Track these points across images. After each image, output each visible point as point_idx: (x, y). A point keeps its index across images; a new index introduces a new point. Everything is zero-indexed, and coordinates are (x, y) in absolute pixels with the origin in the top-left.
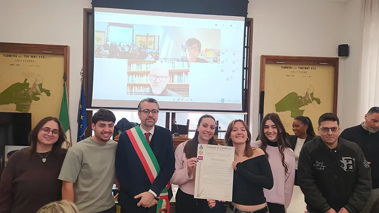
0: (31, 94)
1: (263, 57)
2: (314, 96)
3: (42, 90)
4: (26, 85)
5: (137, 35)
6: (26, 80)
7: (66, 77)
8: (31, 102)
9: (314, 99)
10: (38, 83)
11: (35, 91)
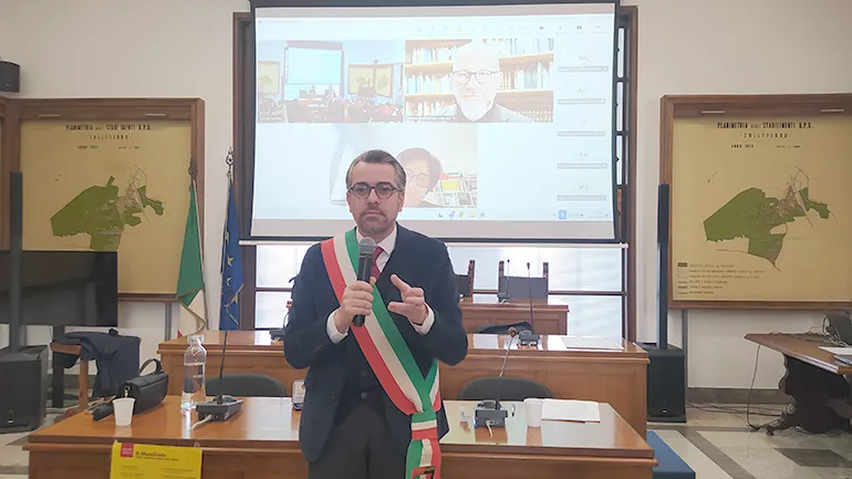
0: (121, 210)
1: (666, 100)
2: (812, 197)
3: (146, 201)
4: (110, 190)
5: (351, 66)
6: (112, 179)
7: (196, 170)
8: (122, 228)
9: (810, 205)
10: (138, 185)
11: (130, 203)
